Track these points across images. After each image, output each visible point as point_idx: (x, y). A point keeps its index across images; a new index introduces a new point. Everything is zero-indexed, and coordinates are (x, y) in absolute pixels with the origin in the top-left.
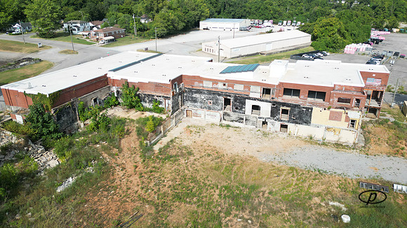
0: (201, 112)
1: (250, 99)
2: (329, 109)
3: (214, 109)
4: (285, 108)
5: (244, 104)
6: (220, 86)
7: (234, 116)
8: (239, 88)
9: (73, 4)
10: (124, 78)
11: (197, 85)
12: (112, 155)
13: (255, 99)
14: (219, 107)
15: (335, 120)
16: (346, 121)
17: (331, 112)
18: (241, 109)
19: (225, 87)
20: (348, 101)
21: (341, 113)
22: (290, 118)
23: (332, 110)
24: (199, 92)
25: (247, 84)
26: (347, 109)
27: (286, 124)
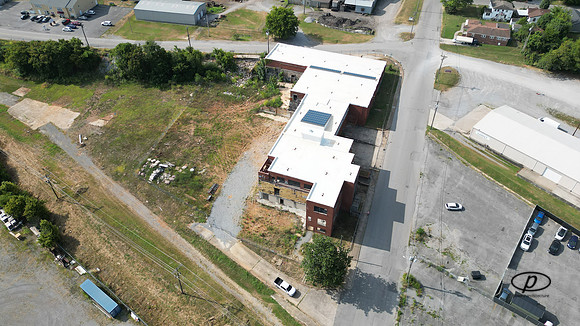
12: (251, 100)
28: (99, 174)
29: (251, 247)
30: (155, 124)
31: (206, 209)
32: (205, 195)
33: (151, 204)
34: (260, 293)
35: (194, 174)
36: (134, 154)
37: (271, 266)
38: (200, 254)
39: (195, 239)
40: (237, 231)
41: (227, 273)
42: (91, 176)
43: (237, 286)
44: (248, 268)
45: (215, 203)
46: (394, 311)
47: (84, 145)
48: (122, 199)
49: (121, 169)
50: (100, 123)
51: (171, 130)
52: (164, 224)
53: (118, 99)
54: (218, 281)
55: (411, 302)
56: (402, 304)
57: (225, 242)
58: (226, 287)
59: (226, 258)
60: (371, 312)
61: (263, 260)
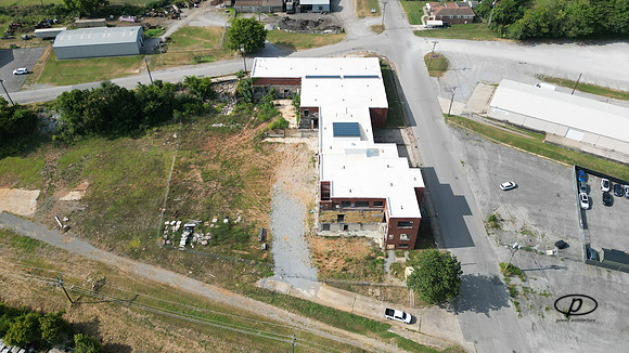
28: (110, 258)
29: (339, 286)
30: (149, 180)
31: (266, 260)
32: (256, 245)
33: (197, 274)
34: (375, 331)
35: (231, 224)
36: (144, 221)
37: (370, 299)
38: (286, 312)
39: (273, 297)
40: (314, 273)
41: (328, 323)
42: (99, 263)
43: (346, 333)
44: (348, 309)
45: (273, 251)
46: (510, 303)
47: (69, 228)
48: (157, 278)
49: (136, 243)
50: (74, 195)
51: (174, 183)
52: (226, 291)
53: (82, 161)
54: (323, 334)
55: (520, 290)
56: (514, 294)
57: (308, 289)
58: (335, 338)
59: (319, 307)
60: (491, 312)
61: (358, 296)
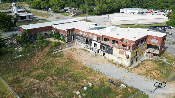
0: (80, 43)
1: (93, 40)
2: (119, 49)
3: (83, 43)
4: (104, 46)
5: (92, 42)
6: (85, 34)
7: (89, 47)
8: (90, 35)
9: (75, 1)
10: (56, 27)
11: (78, 33)
12: (38, 52)
13: (95, 41)
14: (85, 43)
15: (121, 54)
16: (125, 55)
17: (120, 50)
18: (91, 44)
19: (86, 35)
20: (126, 46)
21: (123, 51)
22: (106, 51)
23: (120, 49)
24: (79, 35)
25: (93, 34)
26: (125, 50)
27: (105, 53)
